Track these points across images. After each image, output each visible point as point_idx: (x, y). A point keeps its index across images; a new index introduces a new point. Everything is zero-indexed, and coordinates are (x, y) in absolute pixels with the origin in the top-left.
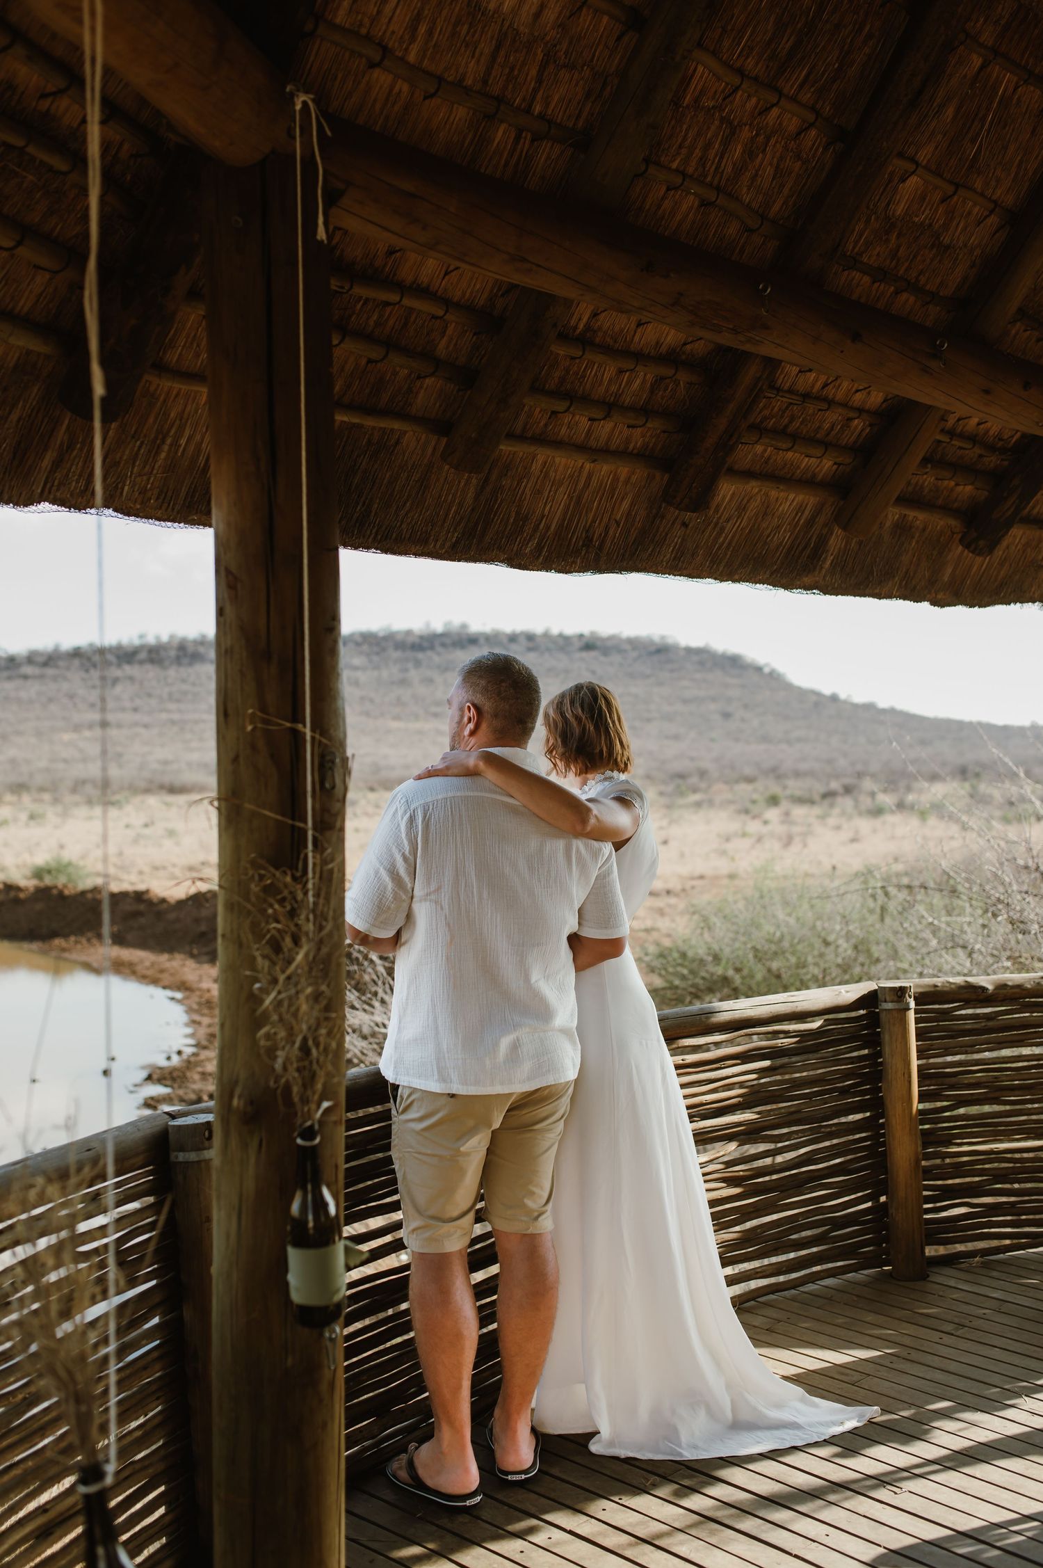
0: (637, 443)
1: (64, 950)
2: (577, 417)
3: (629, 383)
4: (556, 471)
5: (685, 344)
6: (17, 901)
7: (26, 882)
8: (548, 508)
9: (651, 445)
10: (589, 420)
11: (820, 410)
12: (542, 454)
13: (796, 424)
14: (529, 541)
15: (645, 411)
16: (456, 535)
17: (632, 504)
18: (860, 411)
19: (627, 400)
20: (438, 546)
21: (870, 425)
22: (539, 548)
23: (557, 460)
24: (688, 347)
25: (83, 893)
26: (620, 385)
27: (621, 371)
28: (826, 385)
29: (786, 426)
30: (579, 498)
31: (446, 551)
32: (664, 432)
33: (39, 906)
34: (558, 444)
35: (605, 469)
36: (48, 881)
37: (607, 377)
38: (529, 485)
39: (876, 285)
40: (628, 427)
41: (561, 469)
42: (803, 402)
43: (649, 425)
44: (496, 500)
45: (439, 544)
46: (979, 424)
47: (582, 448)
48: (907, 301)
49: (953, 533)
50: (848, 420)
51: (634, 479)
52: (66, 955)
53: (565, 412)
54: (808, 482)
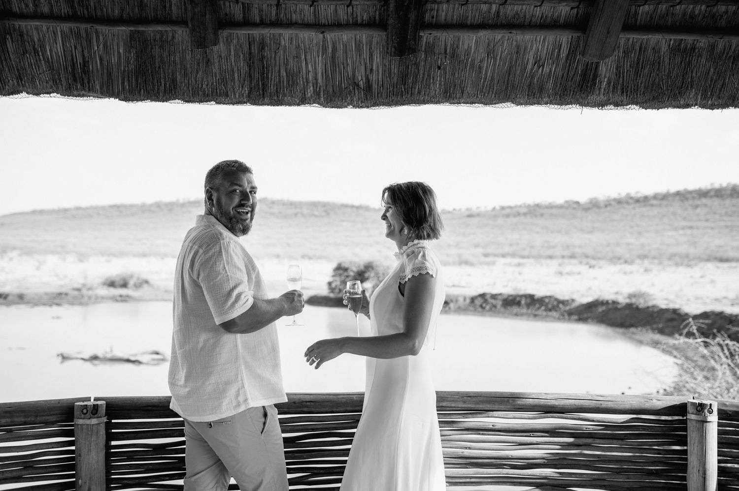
1: (633, 333)
6: (617, 309)
7: (622, 300)
25: (648, 307)
33: (627, 312)
36: (634, 300)
52: (634, 336)
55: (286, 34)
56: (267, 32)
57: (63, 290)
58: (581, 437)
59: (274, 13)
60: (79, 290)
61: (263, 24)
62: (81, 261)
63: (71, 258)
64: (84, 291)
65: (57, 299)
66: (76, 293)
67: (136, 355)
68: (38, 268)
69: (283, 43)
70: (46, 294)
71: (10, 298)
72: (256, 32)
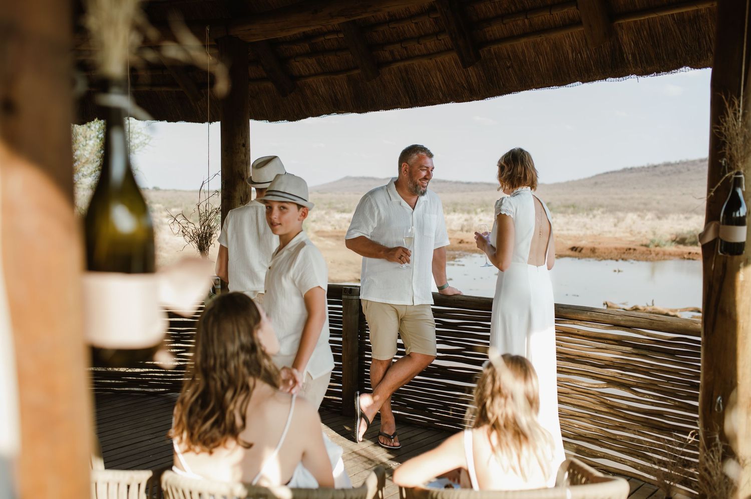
55: (416, 62)
56: (407, 63)
57: (632, 246)
58: (640, 349)
59: (405, 52)
60: (646, 246)
61: (402, 59)
62: (659, 218)
63: (649, 216)
64: (652, 247)
65: (626, 253)
66: (644, 249)
67: (676, 310)
68: (615, 225)
69: (416, 68)
70: (616, 249)
71: (583, 251)
72: (401, 64)
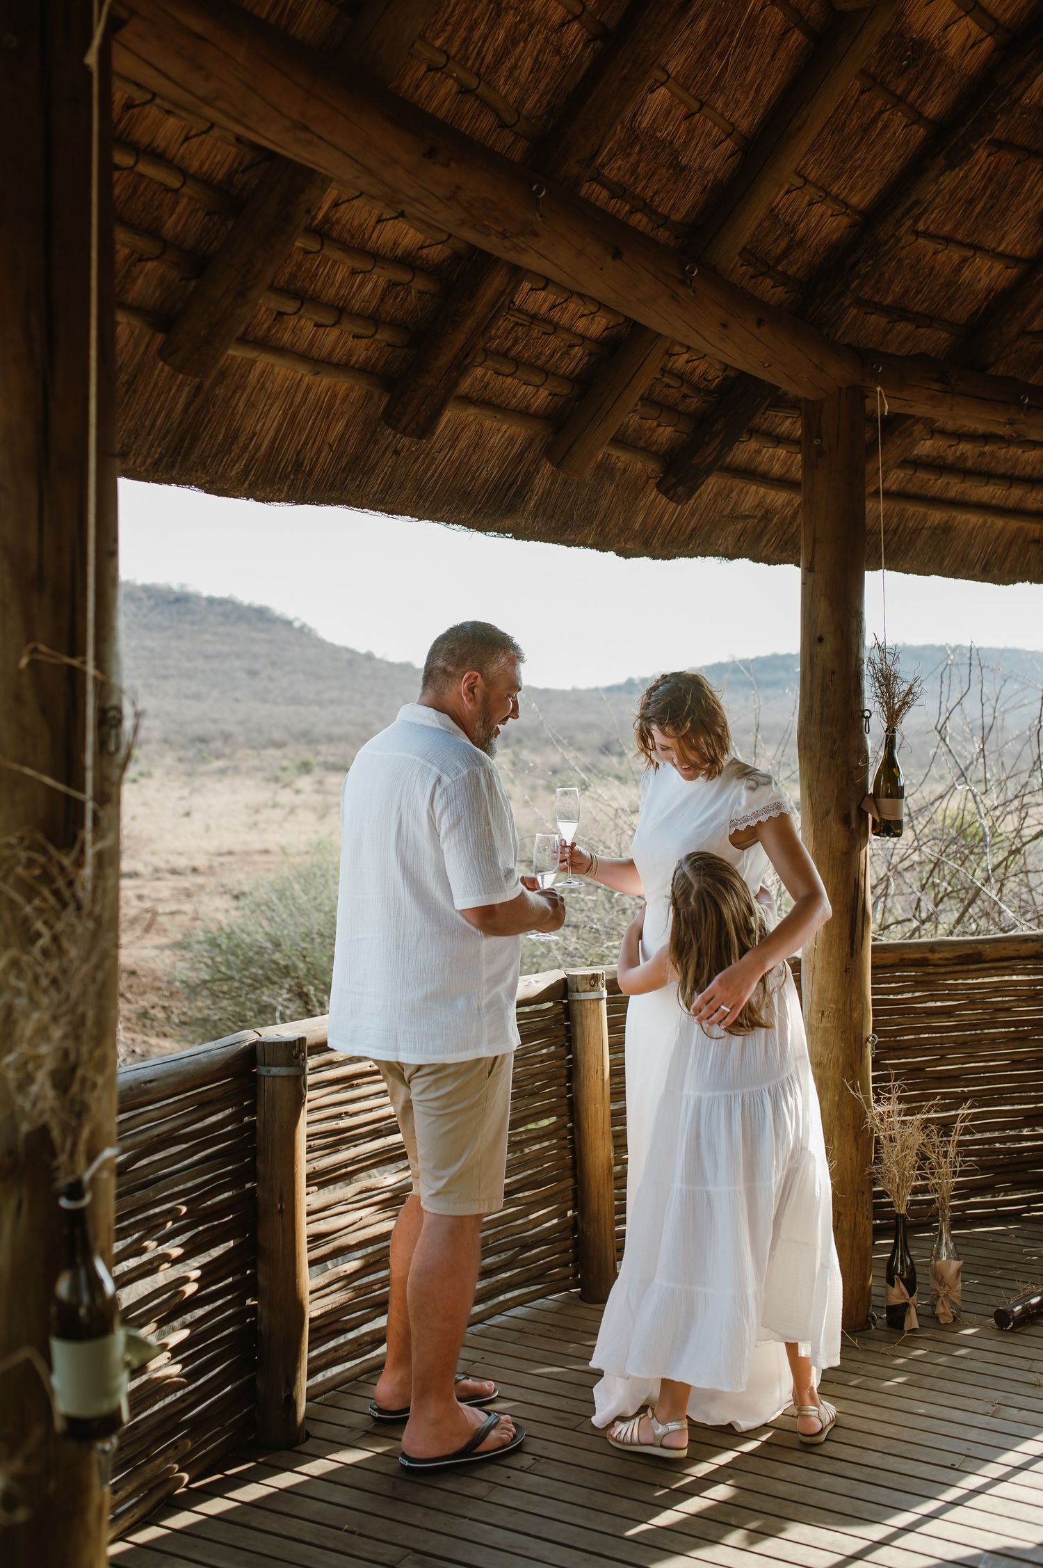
0: (360, 356)
2: (303, 321)
3: (361, 286)
4: (273, 383)
5: (422, 248)
8: (260, 425)
9: (374, 359)
10: (316, 325)
11: (544, 333)
12: (263, 360)
13: (519, 348)
14: (237, 461)
15: (373, 319)
16: (159, 450)
17: (347, 427)
18: (583, 337)
19: (356, 305)
20: (138, 463)
21: (589, 354)
22: (246, 471)
23: (276, 370)
24: (425, 251)
26: (352, 288)
27: (354, 272)
28: (553, 307)
29: (509, 349)
30: (294, 416)
31: (145, 470)
32: (389, 345)
34: (281, 351)
35: (325, 381)
37: (339, 277)
38: (243, 397)
39: (614, 201)
40: (354, 337)
41: (279, 379)
42: (531, 323)
43: (378, 337)
44: (208, 412)
45: (140, 460)
46: (688, 362)
47: (304, 357)
48: (639, 221)
49: (649, 478)
50: (569, 346)
51: (352, 396)
53: (295, 314)
54: (522, 413)
